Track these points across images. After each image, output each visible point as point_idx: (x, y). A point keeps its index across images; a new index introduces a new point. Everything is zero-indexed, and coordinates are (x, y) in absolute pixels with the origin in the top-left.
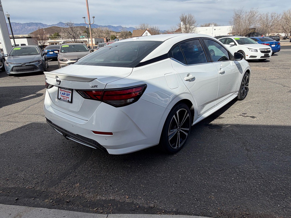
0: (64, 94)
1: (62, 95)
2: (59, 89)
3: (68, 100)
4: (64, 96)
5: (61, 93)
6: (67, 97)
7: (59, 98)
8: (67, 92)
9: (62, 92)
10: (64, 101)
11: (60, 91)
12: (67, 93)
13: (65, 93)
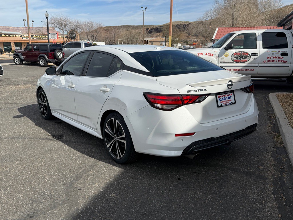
0: (225, 99)
1: (223, 101)
2: (218, 96)
3: (232, 102)
4: (224, 102)
5: (221, 100)
6: (228, 101)
7: (219, 105)
8: (228, 95)
9: (221, 98)
10: (227, 105)
11: (218, 99)
12: (228, 97)
13: (226, 97)
